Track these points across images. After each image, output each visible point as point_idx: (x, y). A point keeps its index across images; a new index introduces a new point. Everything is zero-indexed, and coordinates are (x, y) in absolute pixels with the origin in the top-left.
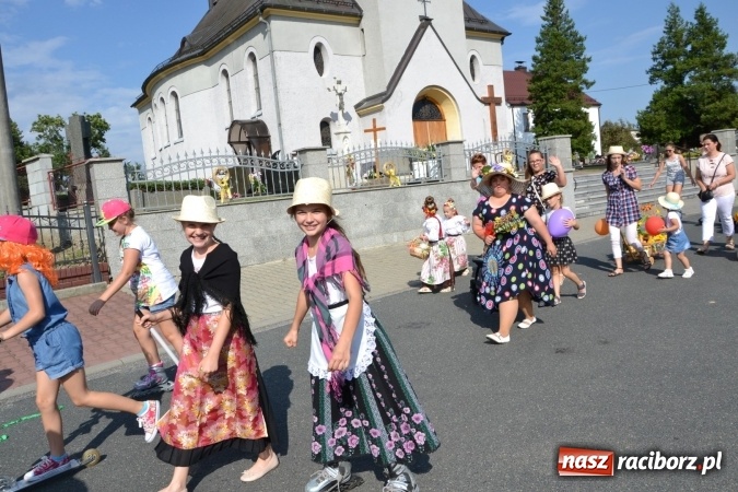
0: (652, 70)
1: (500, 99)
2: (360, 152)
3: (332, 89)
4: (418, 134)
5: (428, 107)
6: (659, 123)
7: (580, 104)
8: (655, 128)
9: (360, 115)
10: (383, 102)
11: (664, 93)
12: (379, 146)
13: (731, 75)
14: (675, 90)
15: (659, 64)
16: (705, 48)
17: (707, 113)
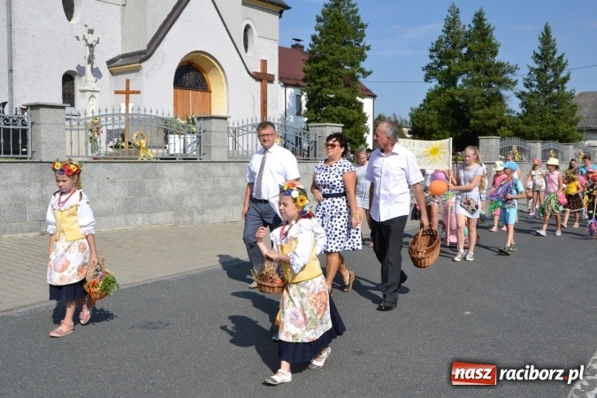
0: (428, 67)
1: (273, 76)
2: (106, 115)
3: (81, 38)
4: (179, 103)
5: (192, 74)
6: (431, 123)
7: (355, 92)
8: (428, 127)
9: (113, 73)
10: (141, 61)
11: (437, 92)
12: (130, 112)
13: (499, 84)
14: (447, 90)
15: (436, 62)
16: (479, 53)
17: (476, 118)
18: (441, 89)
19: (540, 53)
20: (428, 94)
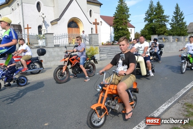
0: (145, 18)
1: (99, 23)
5: (73, 24)
6: (146, 33)
9: (52, 25)
13: (165, 21)
14: (150, 24)
15: (147, 17)
16: (159, 13)
17: (158, 31)
18: (149, 24)
19: (176, 12)
20: (145, 25)
